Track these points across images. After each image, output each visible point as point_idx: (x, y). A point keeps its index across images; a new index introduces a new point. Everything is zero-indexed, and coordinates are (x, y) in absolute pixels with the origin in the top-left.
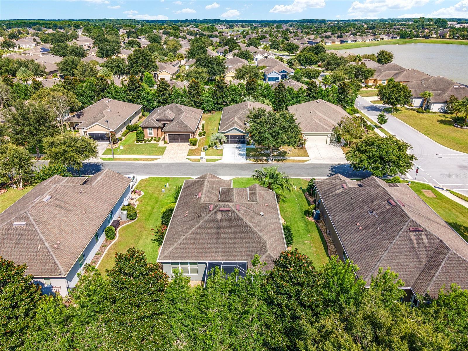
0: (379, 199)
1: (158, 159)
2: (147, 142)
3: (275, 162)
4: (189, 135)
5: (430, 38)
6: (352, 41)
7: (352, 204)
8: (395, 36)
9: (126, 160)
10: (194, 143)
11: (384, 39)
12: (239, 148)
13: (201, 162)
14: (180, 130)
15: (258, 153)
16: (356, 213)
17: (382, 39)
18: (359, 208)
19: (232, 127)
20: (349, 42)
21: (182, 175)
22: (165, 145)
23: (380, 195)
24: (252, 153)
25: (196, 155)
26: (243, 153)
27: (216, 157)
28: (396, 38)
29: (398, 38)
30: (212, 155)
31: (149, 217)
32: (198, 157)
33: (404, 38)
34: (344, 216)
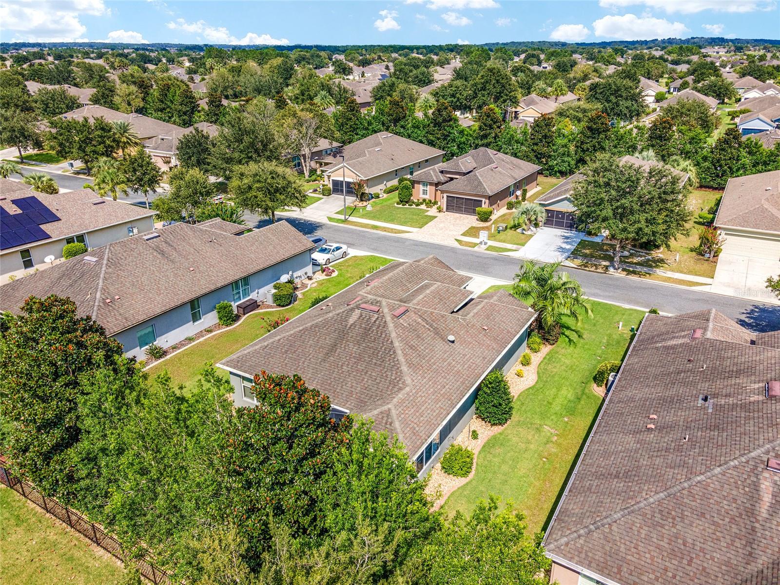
0: (752, 375)
1: (409, 232)
2: (414, 206)
3: (623, 275)
4: (481, 201)
7: (681, 372)
10: (485, 217)
12: (567, 238)
13: (476, 249)
14: (468, 189)
15: (598, 253)
18: (687, 384)
22: (436, 214)
24: (587, 251)
26: (568, 247)
27: (509, 246)
30: (504, 242)
34: (642, 394)
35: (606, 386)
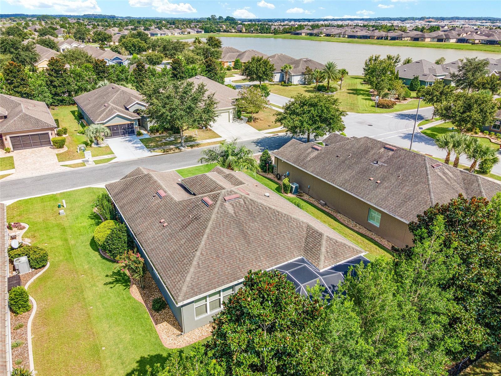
1: (10, 175)
3: (190, 149)
4: (48, 133)
5: (230, 32)
6: (161, 34)
7: (343, 162)
8: (200, 30)
10: (60, 145)
11: (191, 33)
12: (130, 141)
13: (88, 166)
14: (30, 127)
15: (159, 143)
16: (357, 169)
17: (189, 33)
18: (356, 163)
19: (111, 115)
21: (73, 187)
22: (8, 155)
23: (370, 145)
24: (152, 144)
25: (72, 160)
26: (139, 145)
27: (106, 157)
28: (201, 32)
29: (203, 32)
30: (97, 156)
31: (70, 254)
32: (80, 161)
33: (208, 32)
35: (291, 192)
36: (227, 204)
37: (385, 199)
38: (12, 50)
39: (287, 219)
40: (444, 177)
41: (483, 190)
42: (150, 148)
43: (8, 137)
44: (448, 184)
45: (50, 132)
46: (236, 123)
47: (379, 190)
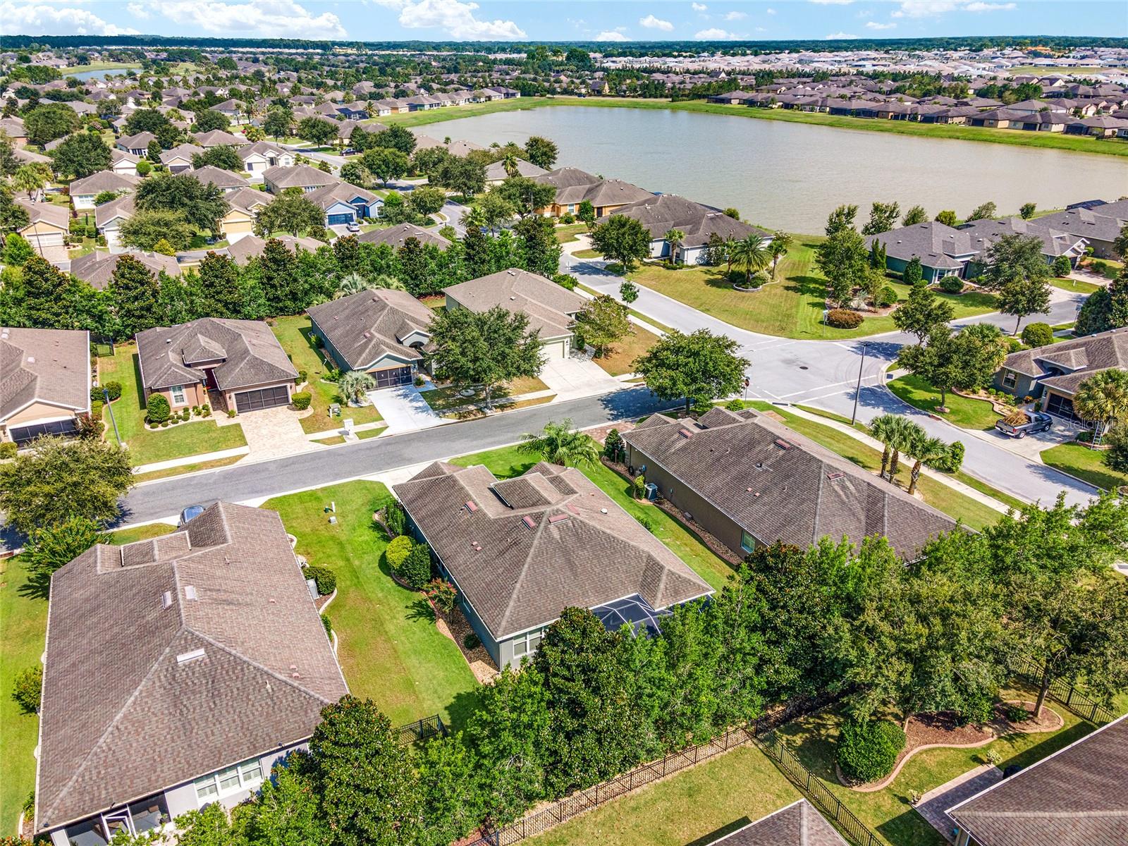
0: (759, 443)
1: (244, 456)
2: (181, 423)
6: (431, 105)
7: (718, 460)
8: (511, 91)
9: (168, 475)
11: (493, 99)
12: (406, 396)
14: (261, 379)
15: (451, 400)
16: (734, 473)
17: (489, 98)
18: (734, 464)
20: (427, 107)
21: (335, 479)
22: (233, 421)
23: (757, 436)
24: (440, 402)
25: (323, 430)
26: (420, 404)
28: (513, 95)
29: (519, 96)
30: (359, 423)
32: (334, 433)
34: (719, 481)
35: (646, 497)
36: (552, 527)
37: (761, 520)
38: (186, 200)
39: (624, 546)
40: (841, 493)
41: (886, 514)
42: (439, 411)
43: (233, 394)
44: (844, 503)
45: (288, 385)
46: (576, 360)
47: (756, 507)
